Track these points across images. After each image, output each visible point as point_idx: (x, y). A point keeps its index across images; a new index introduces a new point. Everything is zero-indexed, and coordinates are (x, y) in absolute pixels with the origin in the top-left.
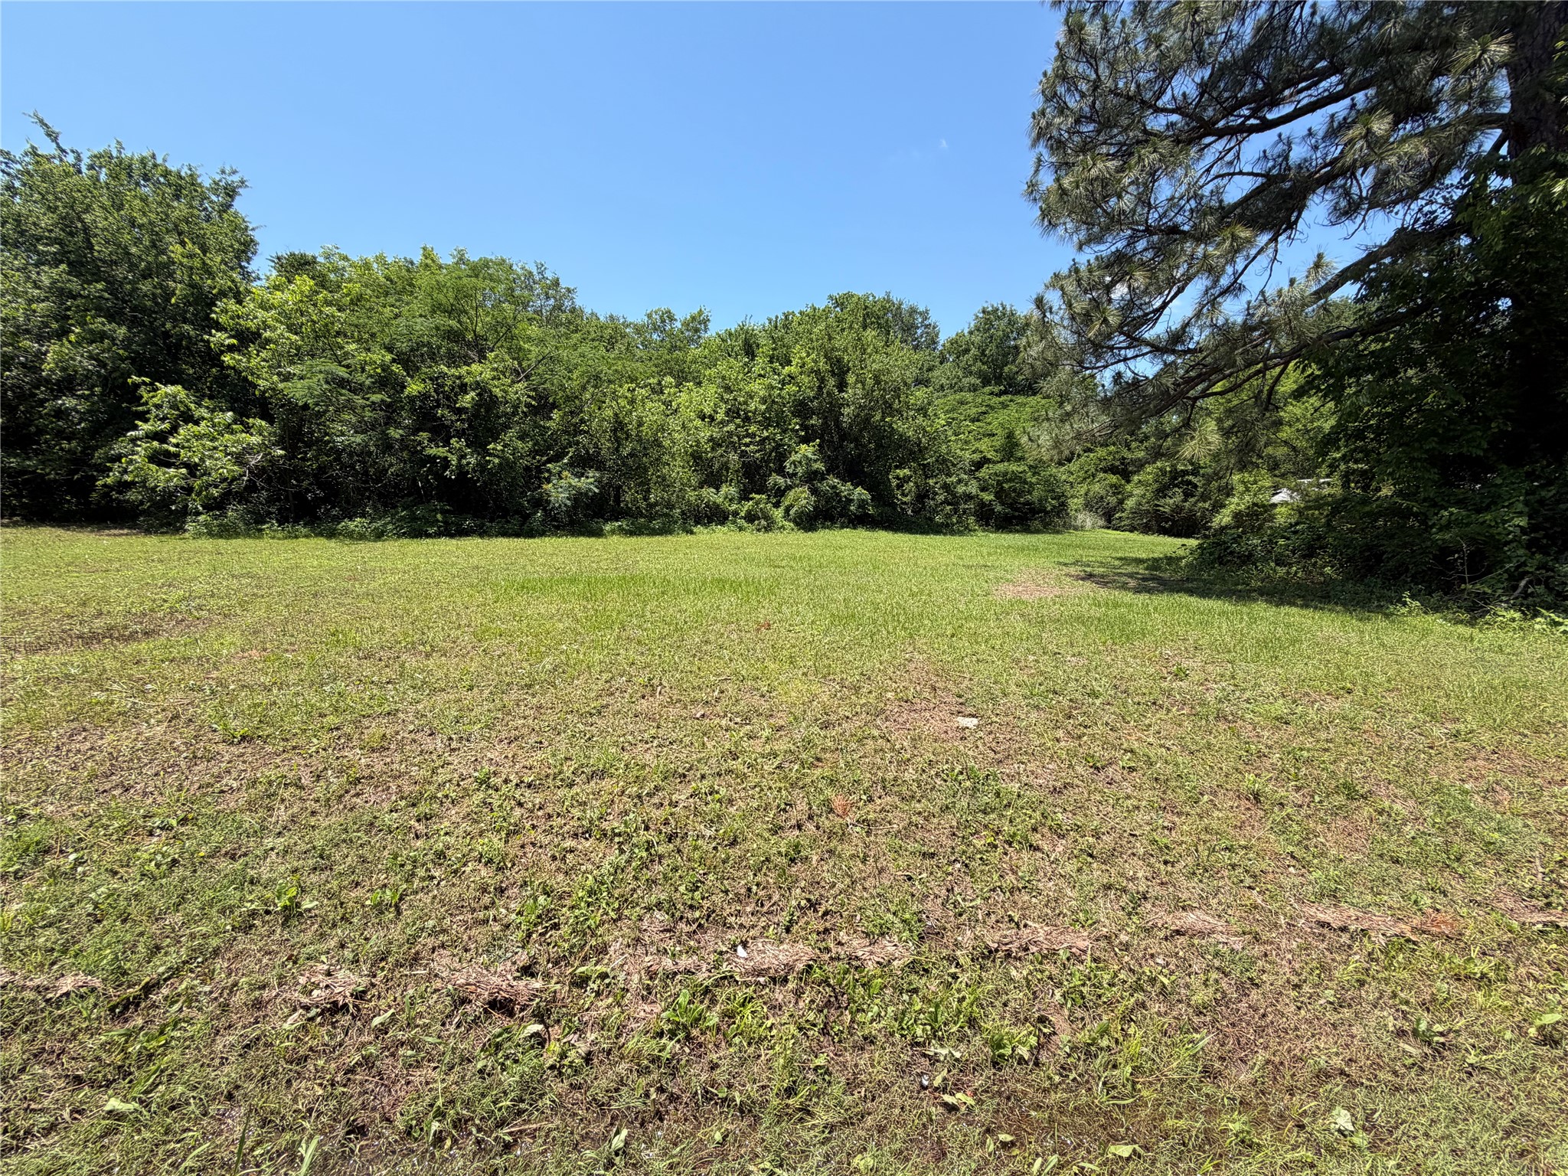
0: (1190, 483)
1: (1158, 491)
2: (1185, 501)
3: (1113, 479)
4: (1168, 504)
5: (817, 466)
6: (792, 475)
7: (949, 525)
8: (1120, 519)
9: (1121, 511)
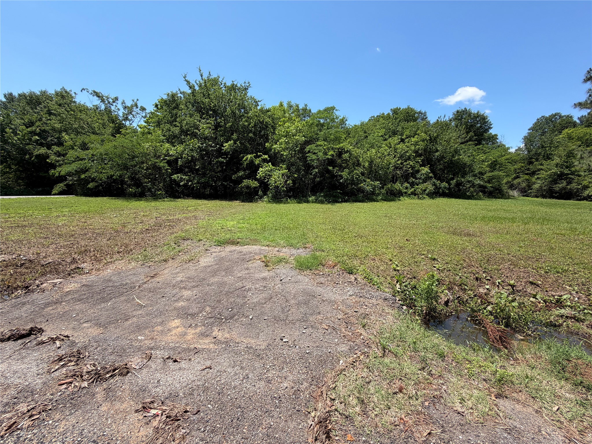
0: (570, 178)
1: (552, 181)
2: (567, 185)
3: (527, 177)
4: (558, 187)
5: (431, 175)
6: (420, 178)
7: (473, 196)
8: (531, 192)
9: (531, 189)
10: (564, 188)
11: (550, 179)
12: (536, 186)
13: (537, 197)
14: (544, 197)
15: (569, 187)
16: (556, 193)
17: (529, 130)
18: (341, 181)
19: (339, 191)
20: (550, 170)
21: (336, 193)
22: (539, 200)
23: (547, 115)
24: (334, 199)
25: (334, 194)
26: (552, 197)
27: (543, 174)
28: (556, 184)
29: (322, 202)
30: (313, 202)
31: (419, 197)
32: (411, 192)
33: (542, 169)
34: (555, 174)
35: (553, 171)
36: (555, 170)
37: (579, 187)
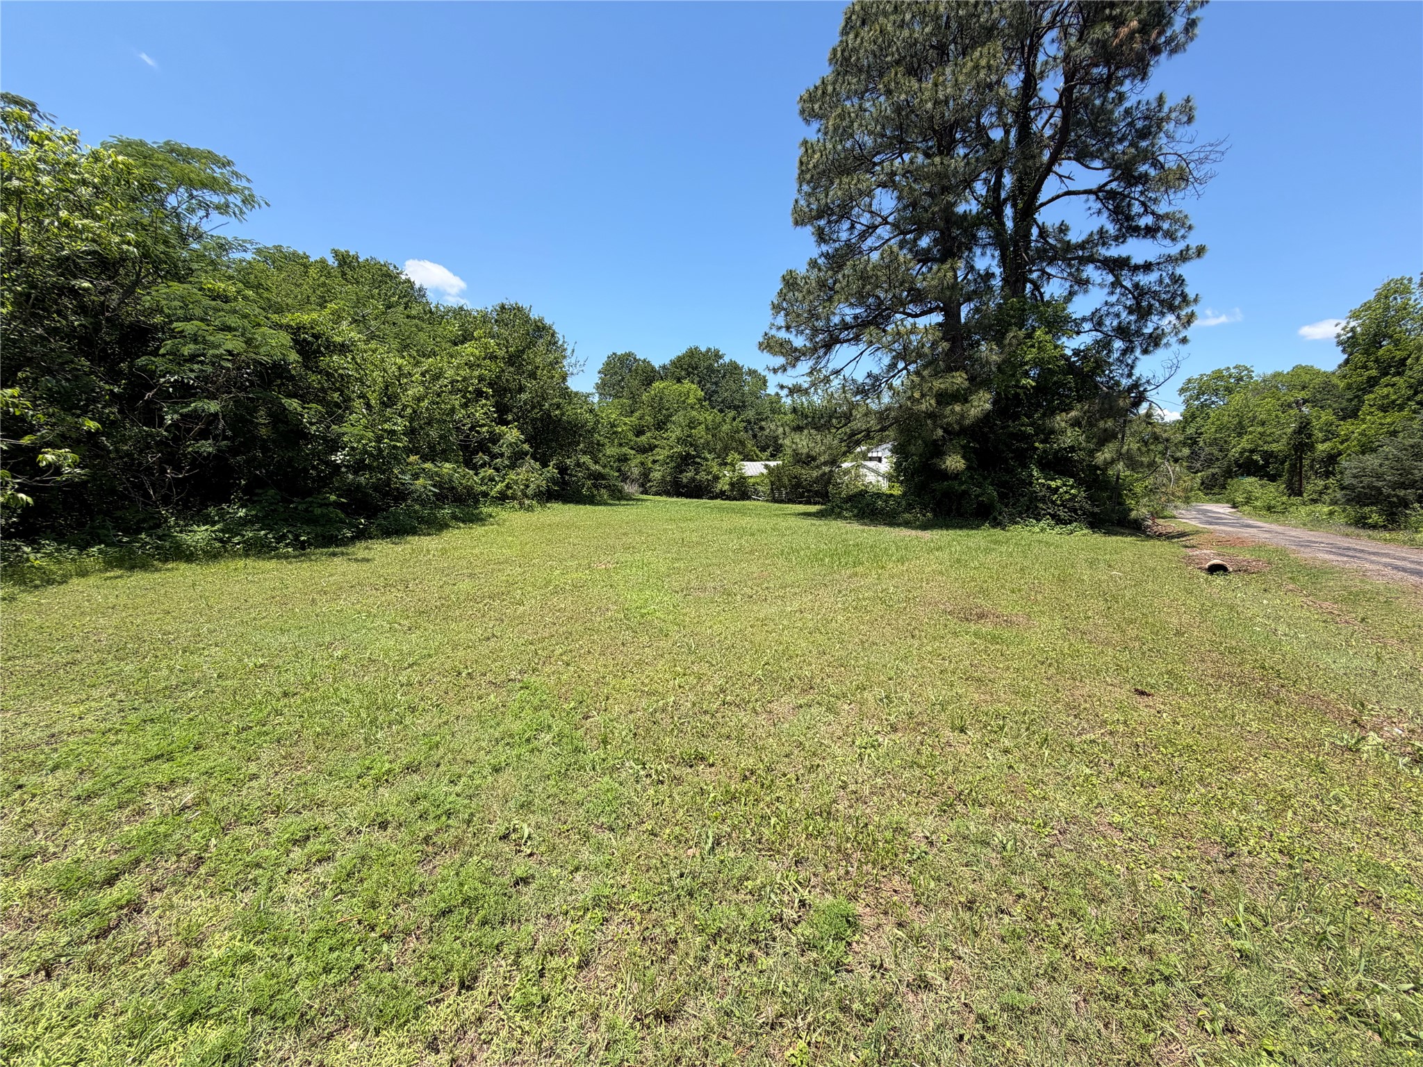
0: (698, 463)
1: (676, 467)
2: (696, 475)
4: (684, 477)
5: (526, 447)
6: (502, 455)
7: (594, 496)
8: (651, 487)
9: (649, 481)
10: (693, 479)
11: (673, 464)
12: (656, 475)
13: (660, 494)
14: (668, 494)
15: (698, 477)
16: (683, 487)
17: (599, 372)
18: (338, 458)
19: (333, 498)
20: (672, 448)
21: (321, 506)
22: (664, 498)
23: (619, 353)
24: (319, 529)
25: (318, 511)
26: (679, 495)
27: (661, 454)
28: (681, 472)
29: (258, 549)
30: (212, 556)
31: (521, 504)
32: (500, 493)
33: (656, 446)
34: (680, 454)
35: (675, 450)
36: (679, 449)
37: (710, 477)
